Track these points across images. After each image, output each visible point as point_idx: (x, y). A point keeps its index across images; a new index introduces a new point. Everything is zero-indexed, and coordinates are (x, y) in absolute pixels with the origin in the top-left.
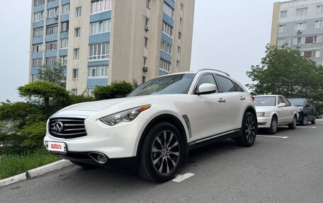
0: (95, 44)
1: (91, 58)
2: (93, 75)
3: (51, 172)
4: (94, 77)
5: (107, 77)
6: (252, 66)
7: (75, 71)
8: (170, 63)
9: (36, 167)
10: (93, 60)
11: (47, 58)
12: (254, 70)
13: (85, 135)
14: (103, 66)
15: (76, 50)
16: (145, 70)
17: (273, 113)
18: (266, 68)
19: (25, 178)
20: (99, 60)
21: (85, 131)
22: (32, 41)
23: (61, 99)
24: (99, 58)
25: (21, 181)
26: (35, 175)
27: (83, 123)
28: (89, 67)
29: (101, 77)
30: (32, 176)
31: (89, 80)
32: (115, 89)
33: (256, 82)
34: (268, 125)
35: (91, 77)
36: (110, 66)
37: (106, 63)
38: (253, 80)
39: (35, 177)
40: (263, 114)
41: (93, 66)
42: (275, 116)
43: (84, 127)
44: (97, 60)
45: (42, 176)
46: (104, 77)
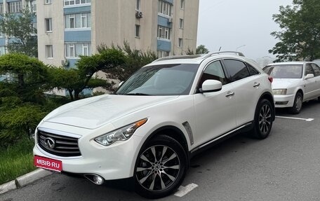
1: (67, 3)
2: (72, 26)
3: (42, 178)
4: (72, 29)
5: (89, 29)
6: (281, 7)
7: (48, 21)
8: (171, 5)
9: (25, 174)
10: (70, 6)
11: (9, 3)
12: (283, 13)
13: (79, 154)
14: (83, 13)
16: (138, 16)
17: (298, 88)
18: (299, 9)
19: (15, 187)
20: (78, 5)
21: (78, 150)
23: (39, 76)
24: (78, 2)
25: (10, 191)
26: (25, 183)
27: (77, 142)
28: (65, 15)
29: (81, 29)
30: (22, 184)
31: (66, 34)
32: (103, 61)
33: (284, 30)
34: (291, 104)
35: (69, 29)
36: (93, 13)
37: (87, 10)
38: (282, 27)
39: (25, 186)
40: (285, 91)
41: (71, 14)
42: (300, 92)
43: (77, 146)
44: (75, 5)
45: (32, 184)
46: (85, 28)
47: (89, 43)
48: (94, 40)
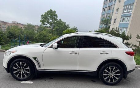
0: (126, 5)
1: (123, 13)
4: (122, 23)
5: (129, 22)
7: (115, 19)
10: (124, 14)
11: (107, 14)
14: (128, 16)
15: (117, 9)
20: (127, 13)
22: (103, 6)
24: (127, 12)
28: (121, 17)
31: (120, 24)
35: (121, 23)
36: (132, 16)
41: (124, 17)
44: (126, 13)
46: (127, 22)
47: (127, 28)
48: (129, 27)
